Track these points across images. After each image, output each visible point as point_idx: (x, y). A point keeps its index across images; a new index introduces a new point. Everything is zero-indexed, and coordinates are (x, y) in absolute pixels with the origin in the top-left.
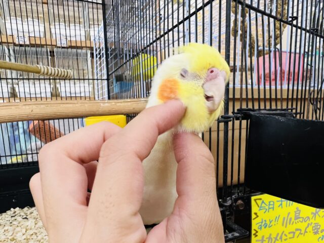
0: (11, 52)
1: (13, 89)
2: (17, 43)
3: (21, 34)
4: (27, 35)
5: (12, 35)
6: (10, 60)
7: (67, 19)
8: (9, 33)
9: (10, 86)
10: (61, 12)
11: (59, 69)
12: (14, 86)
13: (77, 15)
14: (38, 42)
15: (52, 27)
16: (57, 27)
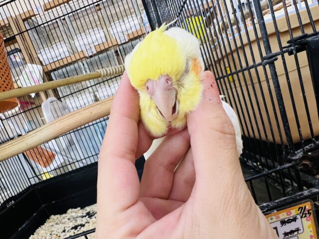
0: (86, 65)
1: (95, 96)
2: (87, 56)
3: (88, 47)
4: (92, 45)
5: (82, 51)
6: (86, 72)
7: (119, 15)
8: (79, 50)
9: (92, 94)
10: (113, 12)
11: (116, 67)
12: (95, 93)
13: (126, 7)
14: (102, 48)
15: (110, 29)
16: (114, 27)
